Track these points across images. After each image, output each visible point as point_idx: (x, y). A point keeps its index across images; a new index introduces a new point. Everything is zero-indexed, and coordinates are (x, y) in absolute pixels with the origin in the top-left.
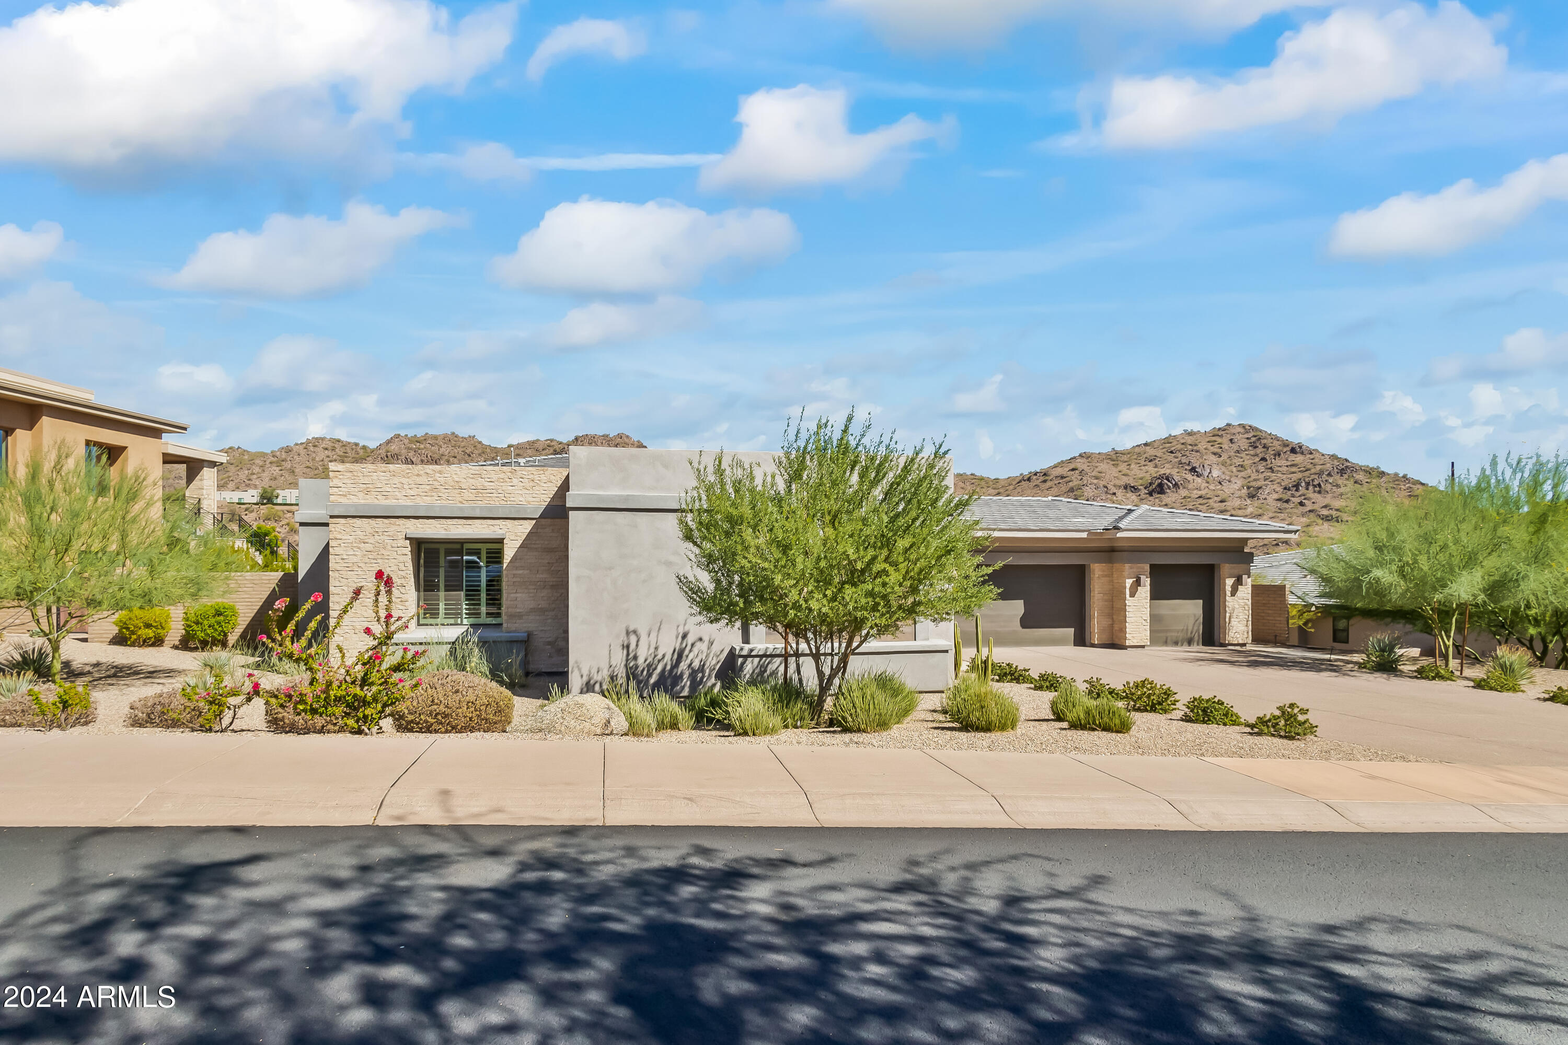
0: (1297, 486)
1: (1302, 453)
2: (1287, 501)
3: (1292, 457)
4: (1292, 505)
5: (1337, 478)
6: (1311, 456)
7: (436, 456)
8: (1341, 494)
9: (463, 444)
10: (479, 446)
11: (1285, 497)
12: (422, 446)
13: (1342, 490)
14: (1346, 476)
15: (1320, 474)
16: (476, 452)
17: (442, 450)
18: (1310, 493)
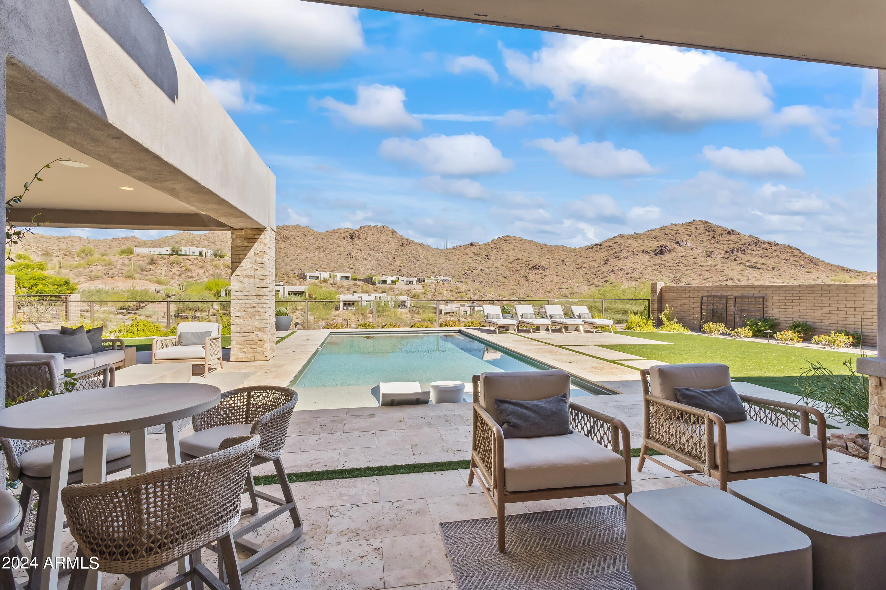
0: (732, 251)
1: (734, 234)
2: (727, 258)
3: (729, 236)
4: (730, 260)
5: (753, 247)
6: (739, 236)
7: (288, 236)
8: (756, 255)
9: (303, 230)
10: (311, 231)
11: (726, 256)
12: (281, 231)
13: (757, 252)
14: (758, 246)
15: (744, 244)
16: (309, 234)
17: (291, 233)
18: (739, 254)
